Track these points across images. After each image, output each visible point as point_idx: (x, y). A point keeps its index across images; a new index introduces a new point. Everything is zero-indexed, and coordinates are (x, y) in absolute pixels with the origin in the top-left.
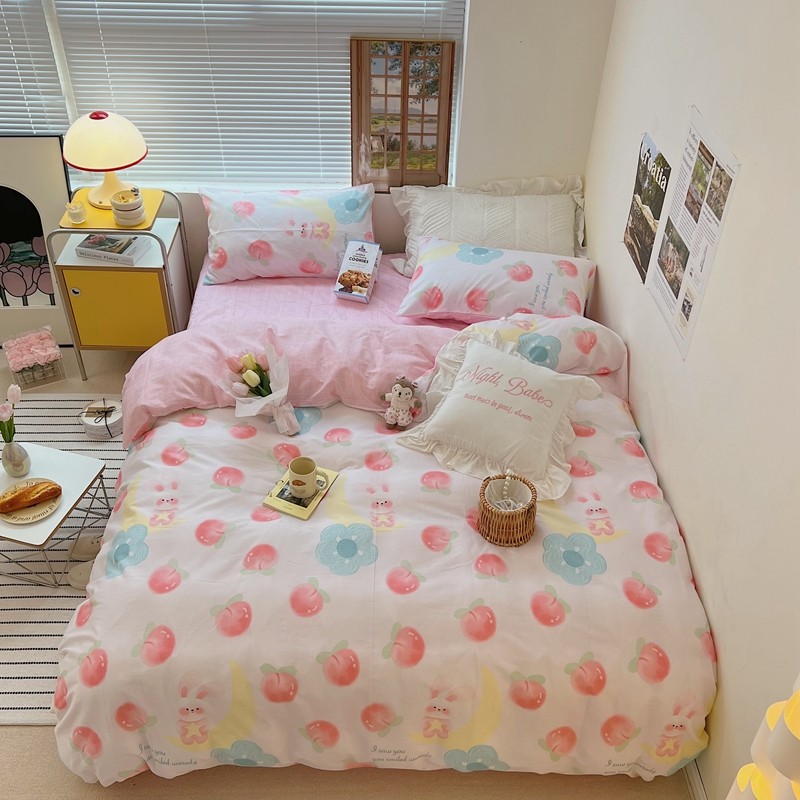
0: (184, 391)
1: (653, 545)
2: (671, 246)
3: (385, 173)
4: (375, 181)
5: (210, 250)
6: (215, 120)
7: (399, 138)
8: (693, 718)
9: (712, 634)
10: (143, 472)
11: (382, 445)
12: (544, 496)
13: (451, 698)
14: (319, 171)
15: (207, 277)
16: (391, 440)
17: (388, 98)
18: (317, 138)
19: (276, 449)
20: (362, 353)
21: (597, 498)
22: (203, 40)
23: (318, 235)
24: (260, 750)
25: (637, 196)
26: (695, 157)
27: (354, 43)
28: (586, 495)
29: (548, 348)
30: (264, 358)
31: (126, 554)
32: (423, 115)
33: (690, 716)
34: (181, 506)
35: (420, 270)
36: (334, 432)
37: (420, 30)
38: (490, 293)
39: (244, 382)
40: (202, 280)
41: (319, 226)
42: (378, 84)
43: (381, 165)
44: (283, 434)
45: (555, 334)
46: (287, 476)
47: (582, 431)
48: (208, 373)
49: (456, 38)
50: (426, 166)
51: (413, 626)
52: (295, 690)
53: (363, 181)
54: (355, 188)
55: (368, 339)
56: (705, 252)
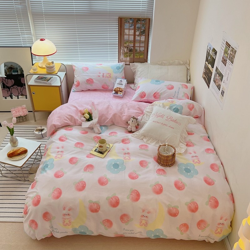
0: (66, 120)
1: (213, 167)
2: (217, 75)
3: (128, 59)
4: (125, 61)
5: (75, 82)
6: (77, 42)
7: (133, 48)
8: (226, 221)
9: (232, 194)
10: (53, 144)
11: (127, 136)
12: (178, 152)
13: (149, 213)
14: (108, 58)
15: (73, 89)
16: (130, 135)
17: (130, 36)
18: (108, 48)
19: (94, 137)
20: (121, 110)
21: (195, 153)
22: (74, 18)
23: (108, 77)
24: (88, 229)
25: (207, 62)
26: (225, 46)
27: (120, 19)
28: (192, 152)
29: (179, 108)
30: (91, 110)
31: (47, 167)
32: (140, 41)
33: (225, 220)
34: (64, 153)
35: (139, 87)
36: (112, 133)
37: (139, 15)
38: (161, 93)
39: (85, 117)
40: (72, 90)
41: (108, 74)
42: (127, 31)
43: (127, 56)
44: (96, 133)
45: (181, 104)
46: (97, 145)
47: (190, 134)
48: (74, 115)
49: (150, 17)
50: (141, 57)
51: (137, 189)
52: (99, 209)
53: (122, 61)
54: (119, 63)
55: (123, 105)
56: (228, 75)
